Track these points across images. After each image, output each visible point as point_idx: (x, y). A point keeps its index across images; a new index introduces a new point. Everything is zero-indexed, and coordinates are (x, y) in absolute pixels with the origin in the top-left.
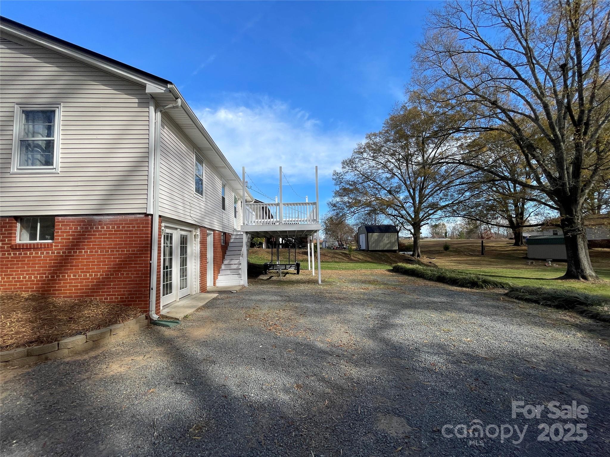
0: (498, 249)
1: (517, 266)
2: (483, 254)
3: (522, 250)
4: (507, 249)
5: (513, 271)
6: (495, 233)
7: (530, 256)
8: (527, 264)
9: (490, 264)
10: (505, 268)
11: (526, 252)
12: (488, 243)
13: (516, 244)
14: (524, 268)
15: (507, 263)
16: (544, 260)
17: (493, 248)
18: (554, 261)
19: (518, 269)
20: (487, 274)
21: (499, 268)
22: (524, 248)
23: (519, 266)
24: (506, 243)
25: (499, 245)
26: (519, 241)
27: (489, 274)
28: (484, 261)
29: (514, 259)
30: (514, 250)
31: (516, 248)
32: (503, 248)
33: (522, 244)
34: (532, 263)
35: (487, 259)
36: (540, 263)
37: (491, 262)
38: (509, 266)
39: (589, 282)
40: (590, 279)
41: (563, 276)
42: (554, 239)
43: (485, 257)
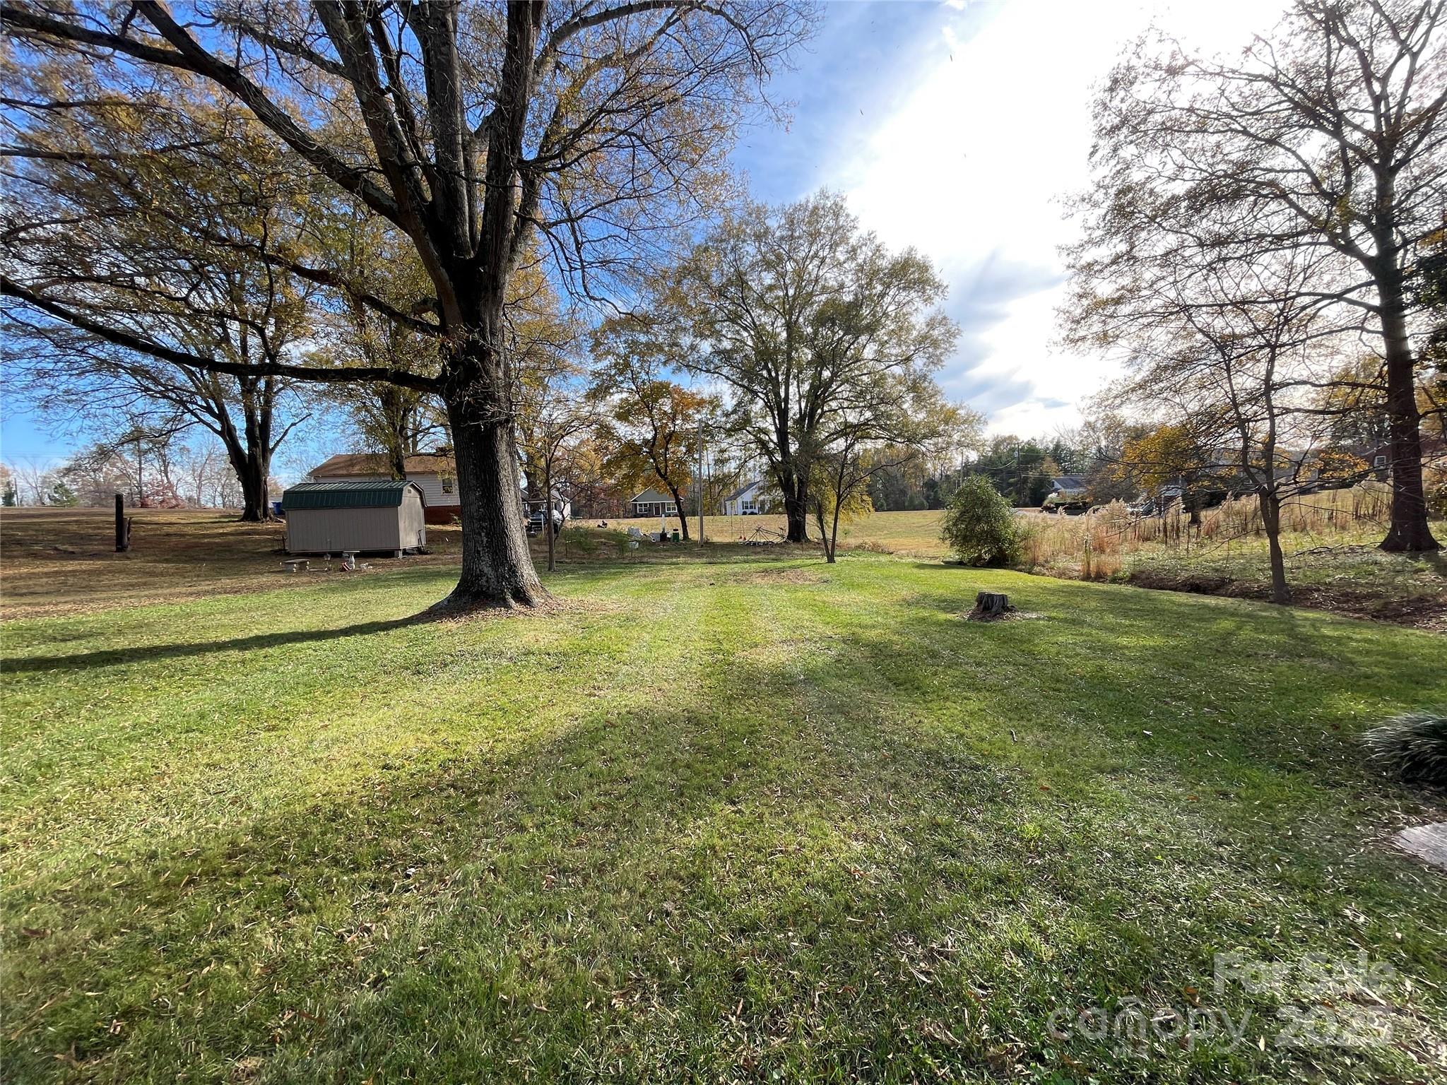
1: (255, 581)
2: (120, 545)
3: (267, 532)
4: (221, 531)
5: (241, 603)
6: (190, 499)
7: (293, 547)
8: (286, 572)
9: (145, 584)
10: (206, 593)
11: (281, 538)
13: (250, 514)
14: (281, 586)
16: (337, 555)
18: (362, 556)
19: (261, 589)
21: (179, 595)
22: (271, 526)
23: (264, 579)
26: (258, 507)
28: (120, 572)
29: (244, 559)
30: (243, 533)
31: (248, 526)
32: (206, 529)
33: (265, 515)
34: (302, 565)
35: (136, 564)
36: (328, 563)
37: (152, 574)
38: (226, 582)
39: (539, 612)
40: (536, 600)
41: (448, 600)
42: (360, 491)
43: (128, 558)
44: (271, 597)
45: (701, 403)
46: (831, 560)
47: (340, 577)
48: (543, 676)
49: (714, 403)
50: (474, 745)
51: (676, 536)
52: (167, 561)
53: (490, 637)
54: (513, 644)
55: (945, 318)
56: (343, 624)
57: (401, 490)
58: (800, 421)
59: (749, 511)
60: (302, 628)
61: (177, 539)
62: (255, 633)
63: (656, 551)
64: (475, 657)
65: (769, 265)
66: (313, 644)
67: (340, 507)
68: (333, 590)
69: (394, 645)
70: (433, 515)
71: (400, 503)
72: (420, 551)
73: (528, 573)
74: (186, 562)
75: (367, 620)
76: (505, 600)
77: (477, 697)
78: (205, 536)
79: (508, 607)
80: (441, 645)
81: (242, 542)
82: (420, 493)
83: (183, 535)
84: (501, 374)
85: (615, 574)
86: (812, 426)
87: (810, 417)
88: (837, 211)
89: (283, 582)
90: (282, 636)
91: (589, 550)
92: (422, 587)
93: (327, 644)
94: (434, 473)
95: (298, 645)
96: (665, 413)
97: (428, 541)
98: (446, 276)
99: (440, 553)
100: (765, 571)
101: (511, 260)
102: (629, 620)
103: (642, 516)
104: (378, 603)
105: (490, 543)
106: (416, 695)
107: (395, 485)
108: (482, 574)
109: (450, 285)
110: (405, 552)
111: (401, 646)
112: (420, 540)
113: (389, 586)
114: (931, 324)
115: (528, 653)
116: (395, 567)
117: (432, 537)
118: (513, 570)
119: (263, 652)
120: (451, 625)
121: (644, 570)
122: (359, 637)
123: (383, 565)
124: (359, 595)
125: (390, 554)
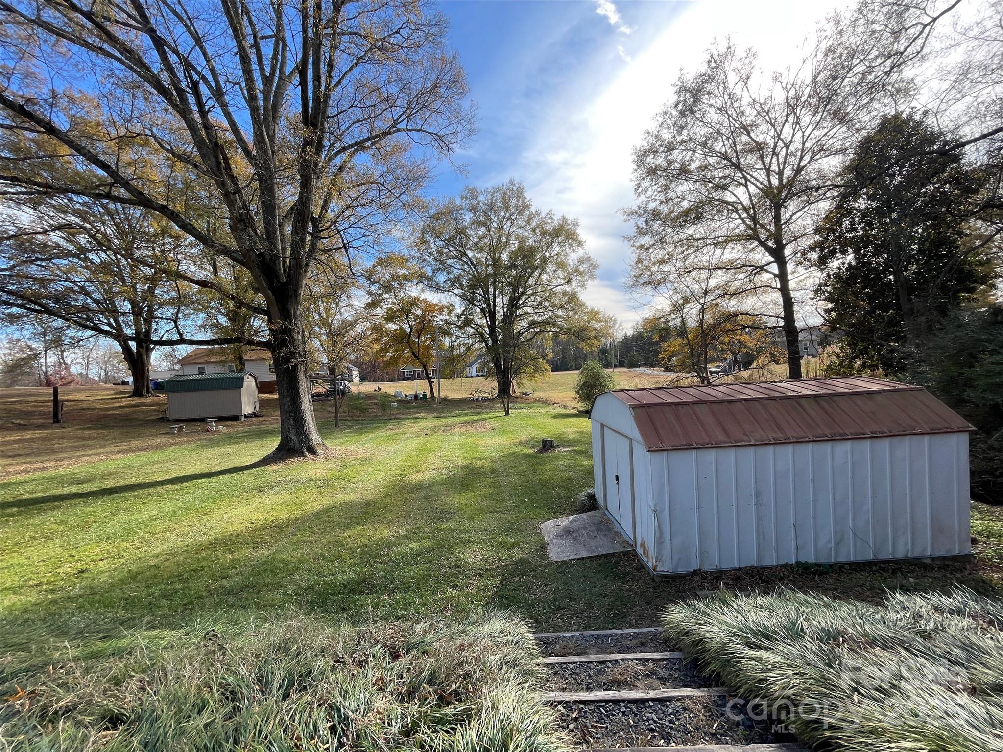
0: (97, 405)
1: (154, 441)
2: (56, 419)
3: (152, 405)
4: (119, 405)
6: (81, 374)
7: (171, 415)
8: (171, 434)
9: (84, 446)
10: (128, 451)
11: (162, 409)
12: (68, 394)
13: (137, 392)
14: (172, 445)
15: (127, 437)
16: (202, 420)
17: (85, 405)
18: (222, 419)
19: (160, 447)
20: (87, 488)
21: (112, 453)
22: (152, 400)
23: (159, 440)
24: (112, 392)
25: (97, 398)
26: (143, 388)
27: (94, 487)
28: (62, 438)
29: (139, 425)
30: (135, 406)
31: (137, 400)
32: (108, 404)
33: (148, 392)
34: (180, 429)
36: (199, 426)
37: (84, 439)
38: (135, 443)
39: (320, 458)
40: (319, 451)
41: (274, 453)
42: (216, 379)
43: (63, 428)
44: (170, 452)
45: (441, 310)
46: (507, 413)
47: (206, 436)
48: (315, 490)
49: (450, 308)
50: (283, 515)
51: (425, 396)
52: (89, 429)
53: (294, 473)
54: (304, 476)
55: (589, 257)
56: (218, 468)
57: (243, 378)
58: (503, 321)
59: (480, 374)
60: (198, 472)
61: (89, 412)
62: (174, 476)
63: (409, 408)
64: (286, 483)
65: (481, 224)
66: (207, 480)
67: (204, 390)
68: (206, 446)
69: (247, 478)
70: (263, 387)
71: (242, 386)
72: (255, 415)
73: (315, 437)
74: (102, 429)
75: (231, 466)
76: (303, 453)
77: (285, 500)
78: (108, 409)
79: (304, 456)
80: (270, 478)
81: (135, 412)
82: (255, 378)
83: (93, 409)
84: (300, 337)
85: (375, 428)
86: (511, 324)
87: (509, 319)
88: (519, 194)
89: (171, 441)
90: (189, 476)
91: (364, 410)
92: (259, 443)
93: (215, 479)
94: (264, 359)
95: (200, 481)
96: (417, 316)
97: (261, 406)
98: (271, 294)
99: (267, 416)
100: (466, 423)
101: (306, 271)
102: (366, 461)
103: (408, 379)
104: (235, 454)
105: (295, 424)
106: (260, 500)
107: (239, 374)
108: (291, 440)
109: (273, 298)
110: (245, 416)
111: (251, 479)
112: (255, 408)
113: (238, 443)
114: (581, 261)
115: (311, 480)
116: (240, 427)
117: (263, 403)
118: (307, 437)
119: (184, 484)
120: (275, 467)
121: (394, 424)
122: (230, 476)
123: (232, 426)
124: (223, 449)
125: (236, 418)
